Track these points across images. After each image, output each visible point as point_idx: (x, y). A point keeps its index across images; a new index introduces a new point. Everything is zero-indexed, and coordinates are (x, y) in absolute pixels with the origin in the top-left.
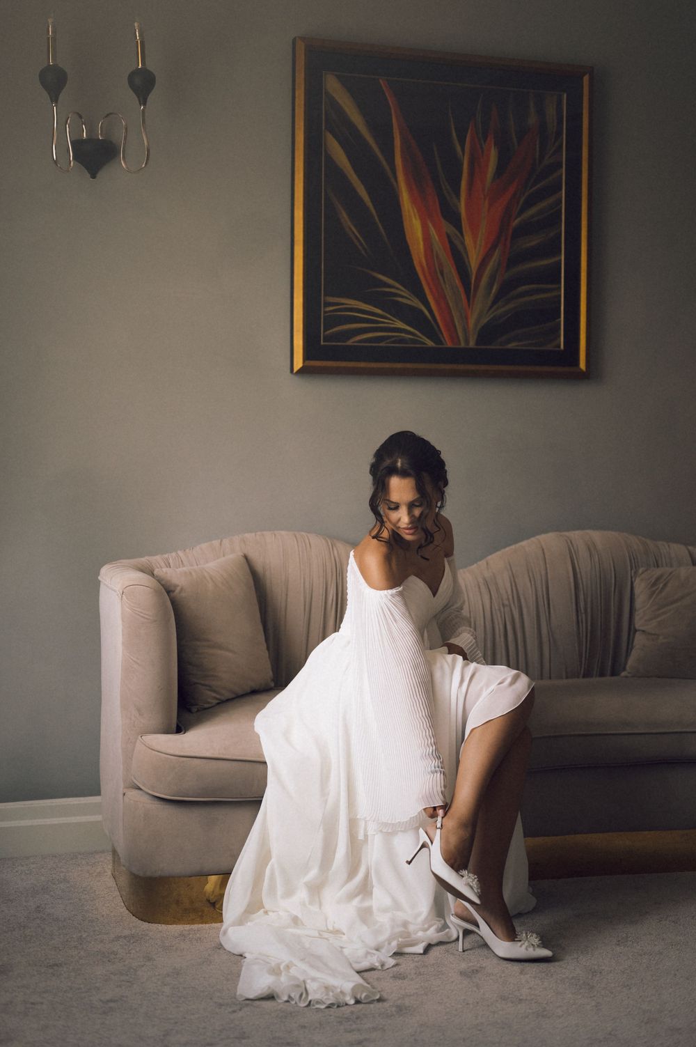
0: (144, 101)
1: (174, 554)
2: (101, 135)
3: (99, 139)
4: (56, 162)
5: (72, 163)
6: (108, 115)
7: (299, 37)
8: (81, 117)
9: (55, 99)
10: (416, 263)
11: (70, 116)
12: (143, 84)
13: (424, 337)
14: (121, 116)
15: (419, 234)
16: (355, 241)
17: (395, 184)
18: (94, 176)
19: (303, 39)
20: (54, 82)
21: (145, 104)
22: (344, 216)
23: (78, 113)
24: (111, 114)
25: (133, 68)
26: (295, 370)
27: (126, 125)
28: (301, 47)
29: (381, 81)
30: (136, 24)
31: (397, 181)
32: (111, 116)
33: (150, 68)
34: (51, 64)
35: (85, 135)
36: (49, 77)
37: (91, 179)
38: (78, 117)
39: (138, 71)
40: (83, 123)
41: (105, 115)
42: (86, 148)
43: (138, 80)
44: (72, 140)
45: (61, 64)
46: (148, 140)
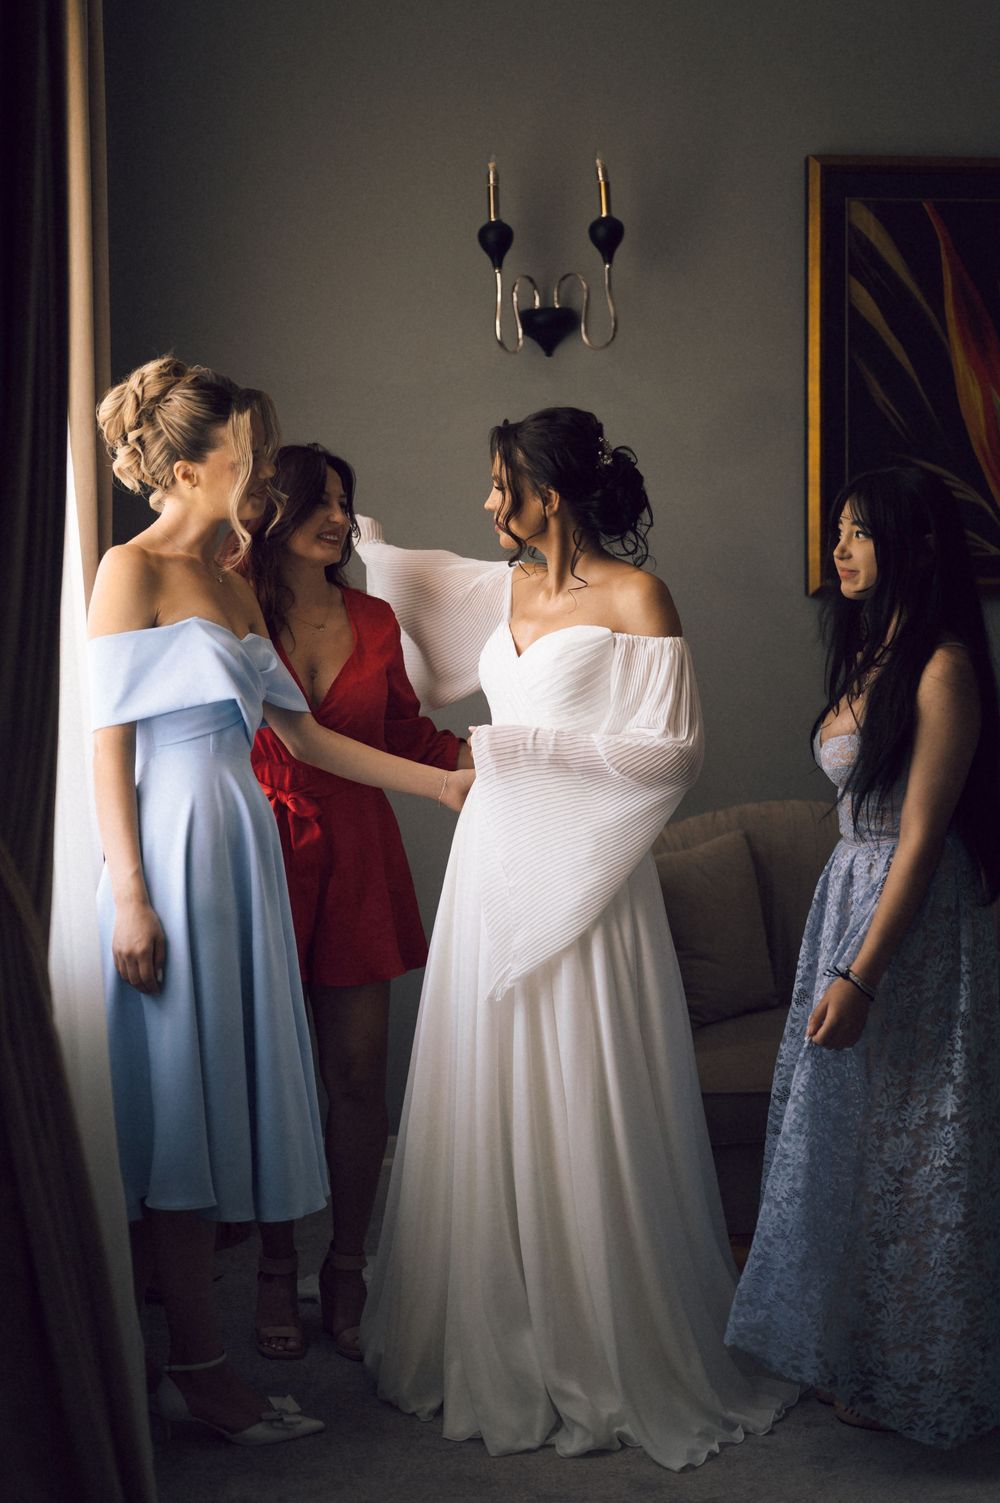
0: (608, 258)
2: (559, 303)
3: (555, 308)
4: (501, 343)
5: (521, 343)
6: (564, 278)
7: (813, 156)
8: (531, 280)
9: (498, 262)
10: (975, 445)
11: (518, 281)
12: (607, 236)
13: (985, 542)
14: (580, 277)
15: (979, 405)
16: (892, 420)
17: (944, 340)
18: (549, 351)
19: (815, 157)
20: (496, 241)
21: (610, 262)
22: (875, 387)
23: (529, 277)
24: (568, 275)
25: (595, 218)
26: (811, 591)
27: (588, 288)
28: (816, 169)
29: (924, 204)
30: (598, 162)
31: (947, 335)
32: (568, 280)
33: (616, 215)
34: (493, 220)
35: (537, 303)
36: (491, 237)
37: (547, 358)
38: (527, 281)
39: (600, 221)
40: (535, 288)
41: (561, 276)
42: (540, 319)
43: (601, 232)
44: (521, 309)
45: (507, 219)
46: (614, 304)
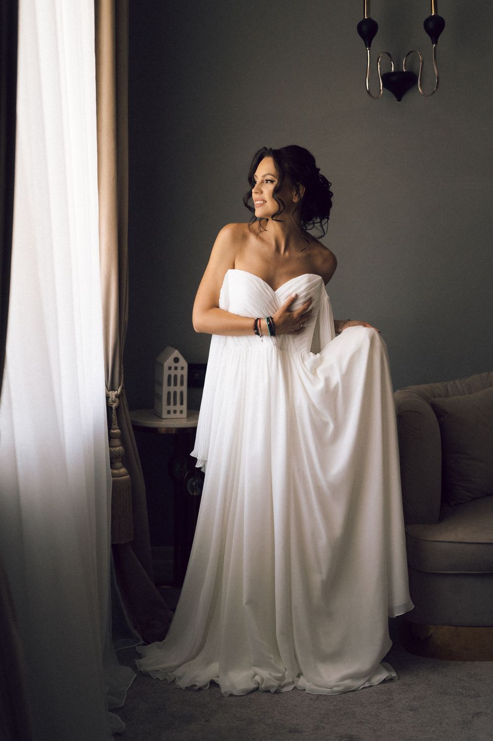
0: (435, 41)
1: (452, 383)
2: (405, 68)
3: (403, 71)
4: (368, 92)
5: (382, 91)
6: (409, 54)
8: (389, 55)
9: (368, 44)
11: (381, 55)
12: (435, 27)
14: (418, 53)
18: (399, 99)
20: (368, 31)
21: (436, 43)
23: (387, 53)
24: (412, 52)
25: (428, 16)
27: (423, 59)
32: (412, 54)
33: (440, 14)
34: (366, 18)
35: (393, 70)
36: (364, 28)
37: (398, 102)
38: (387, 56)
39: (431, 18)
40: (391, 60)
41: (407, 53)
42: (394, 79)
43: (431, 25)
44: (382, 74)
45: (375, 18)
46: (438, 70)
